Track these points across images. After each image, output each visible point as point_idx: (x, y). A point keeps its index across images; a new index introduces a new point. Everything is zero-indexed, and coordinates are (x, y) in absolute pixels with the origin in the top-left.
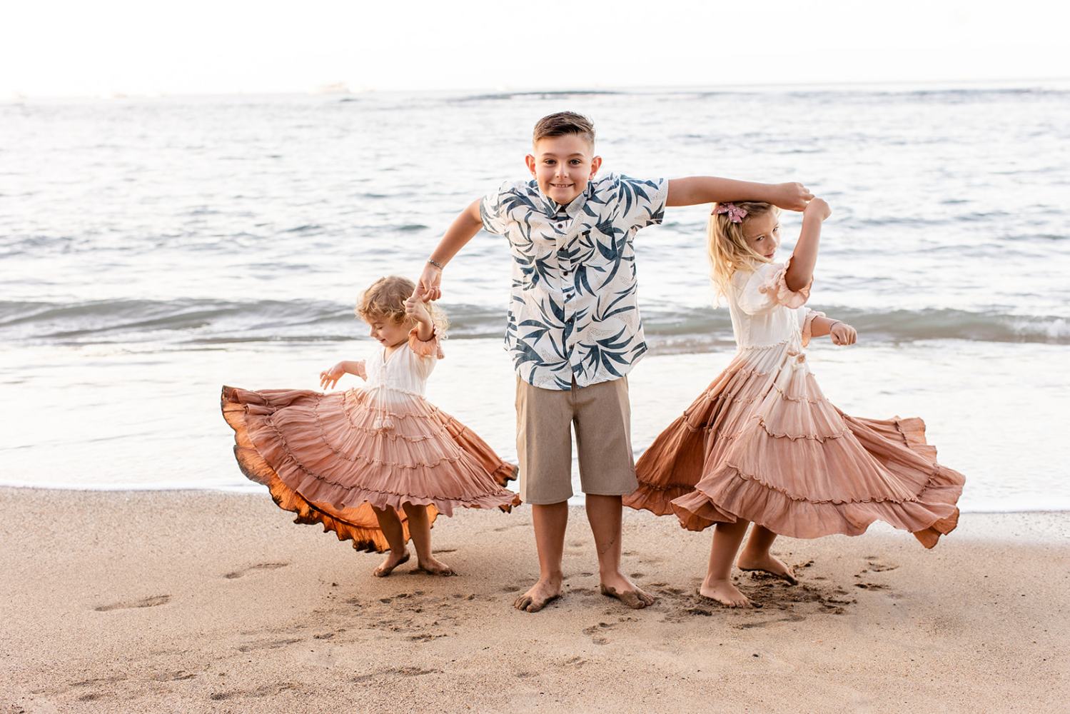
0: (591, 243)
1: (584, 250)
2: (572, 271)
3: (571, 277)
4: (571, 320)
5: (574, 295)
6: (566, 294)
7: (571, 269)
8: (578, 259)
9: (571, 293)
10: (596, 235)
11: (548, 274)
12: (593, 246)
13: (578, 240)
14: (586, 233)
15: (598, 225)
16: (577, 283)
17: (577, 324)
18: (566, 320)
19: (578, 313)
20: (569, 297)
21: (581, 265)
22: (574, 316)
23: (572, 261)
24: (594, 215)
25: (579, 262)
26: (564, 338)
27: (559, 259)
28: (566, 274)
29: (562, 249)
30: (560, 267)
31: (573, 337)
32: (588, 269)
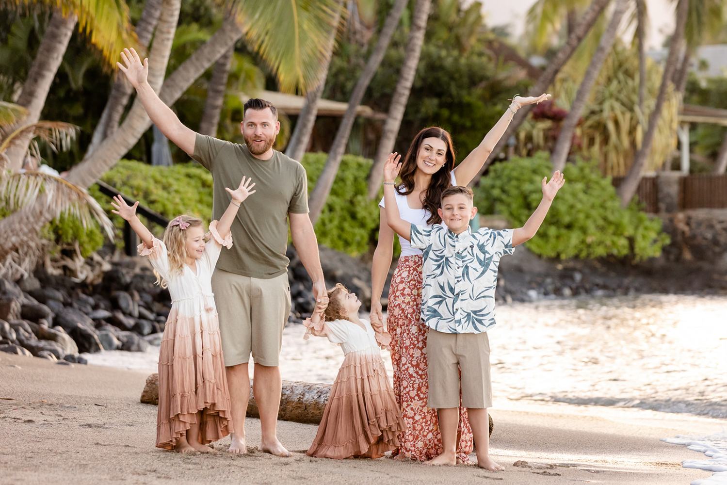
0: (473, 254)
1: (469, 257)
2: (462, 267)
3: (461, 270)
4: (458, 294)
5: (461, 280)
6: (457, 279)
7: (462, 266)
8: (466, 261)
9: (459, 279)
10: (476, 250)
11: (450, 267)
12: (474, 256)
13: (467, 250)
14: (472, 247)
15: (478, 245)
16: (463, 274)
17: (461, 297)
18: (455, 294)
19: (462, 291)
20: (458, 281)
21: (467, 265)
22: (460, 292)
23: (463, 262)
24: (477, 240)
25: (466, 263)
26: (454, 303)
27: (456, 259)
28: (458, 268)
29: (458, 253)
30: (456, 263)
31: (458, 305)
32: (470, 268)
